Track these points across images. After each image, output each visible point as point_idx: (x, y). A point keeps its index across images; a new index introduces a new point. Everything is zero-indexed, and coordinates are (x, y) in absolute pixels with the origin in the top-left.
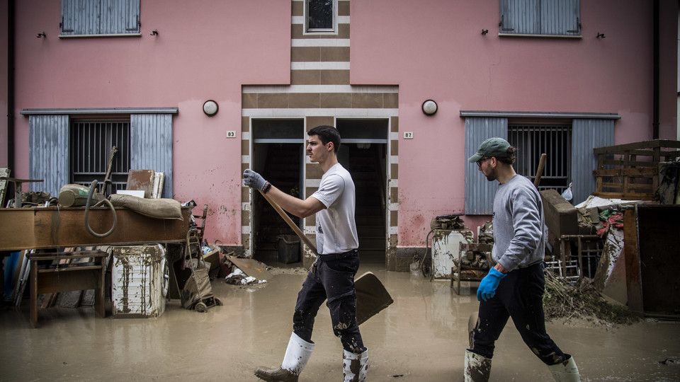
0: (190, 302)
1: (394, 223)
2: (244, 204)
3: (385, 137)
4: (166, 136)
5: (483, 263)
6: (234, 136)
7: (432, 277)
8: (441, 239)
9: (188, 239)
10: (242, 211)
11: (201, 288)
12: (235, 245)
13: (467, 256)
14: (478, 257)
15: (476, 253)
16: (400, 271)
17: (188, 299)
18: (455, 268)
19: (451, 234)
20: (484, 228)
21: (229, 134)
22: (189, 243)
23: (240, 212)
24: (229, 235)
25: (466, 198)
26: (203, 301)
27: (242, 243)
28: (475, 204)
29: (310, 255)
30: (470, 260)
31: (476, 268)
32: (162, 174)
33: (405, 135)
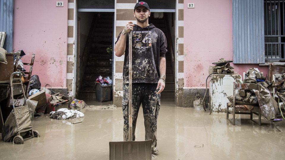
0: (9, 135)
1: (181, 70)
2: (69, 56)
3: (174, 7)
4: (8, 4)
5: (253, 99)
6: (62, 6)
7: (211, 111)
8: (217, 81)
9: (11, 80)
10: (68, 62)
11: (20, 122)
12: (61, 88)
13: (240, 94)
14: (248, 94)
15: (247, 91)
16: (186, 107)
17: (7, 132)
18: (230, 104)
19: (224, 77)
20: (248, 73)
21: (59, 4)
22: (12, 84)
23: (66, 63)
24: (57, 81)
25: (233, 52)
26: (21, 134)
27: (67, 86)
28: (241, 56)
29: (118, 95)
30: (243, 97)
31: (248, 102)
32: (4, 33)
33: (188, 5)
